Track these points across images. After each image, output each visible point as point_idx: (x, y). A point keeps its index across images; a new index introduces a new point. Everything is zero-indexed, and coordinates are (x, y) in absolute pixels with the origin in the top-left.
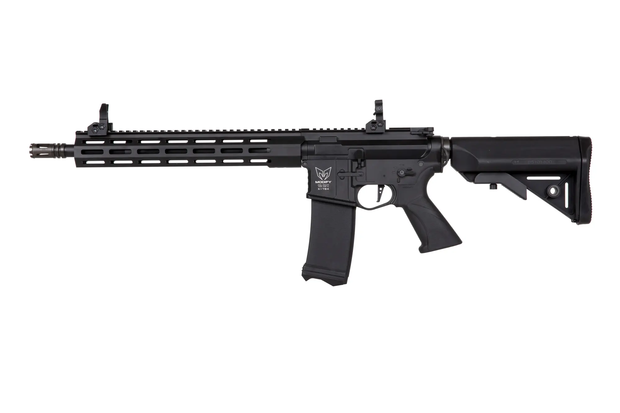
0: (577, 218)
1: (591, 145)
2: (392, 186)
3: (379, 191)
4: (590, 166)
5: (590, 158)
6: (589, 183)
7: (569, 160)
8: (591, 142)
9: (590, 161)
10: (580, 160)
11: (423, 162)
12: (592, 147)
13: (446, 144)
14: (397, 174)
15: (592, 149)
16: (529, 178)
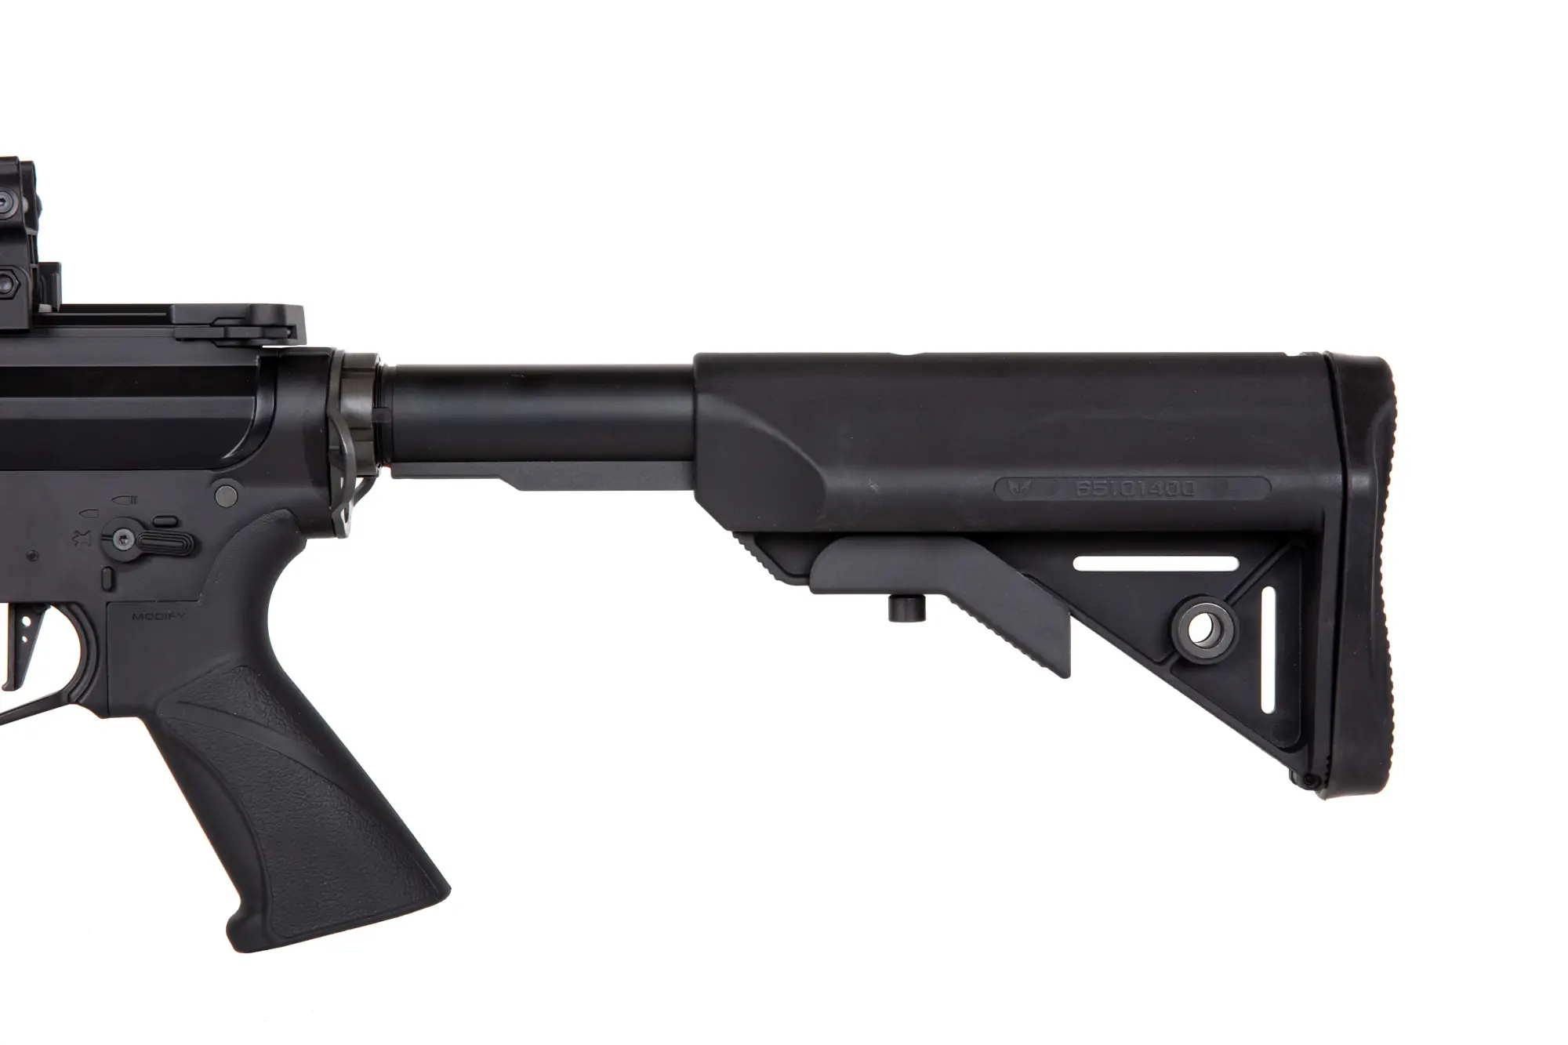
0: (1319, 769)
1: (1393, 400)
2: (75, 608)
3: (15, 629)
4: (1383, 507)
5: (1386, 467)
6: (1380, 590)
7: (1283, 481)
8: (1391, 387)
9: (1385, 480)
10: (1340, 477)
11: (236, 483)
12: (1394, 413)
13: (356, 392)
14: (102, 548)
15: (1397, 420)
16: (1084, 563)
